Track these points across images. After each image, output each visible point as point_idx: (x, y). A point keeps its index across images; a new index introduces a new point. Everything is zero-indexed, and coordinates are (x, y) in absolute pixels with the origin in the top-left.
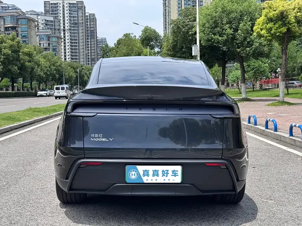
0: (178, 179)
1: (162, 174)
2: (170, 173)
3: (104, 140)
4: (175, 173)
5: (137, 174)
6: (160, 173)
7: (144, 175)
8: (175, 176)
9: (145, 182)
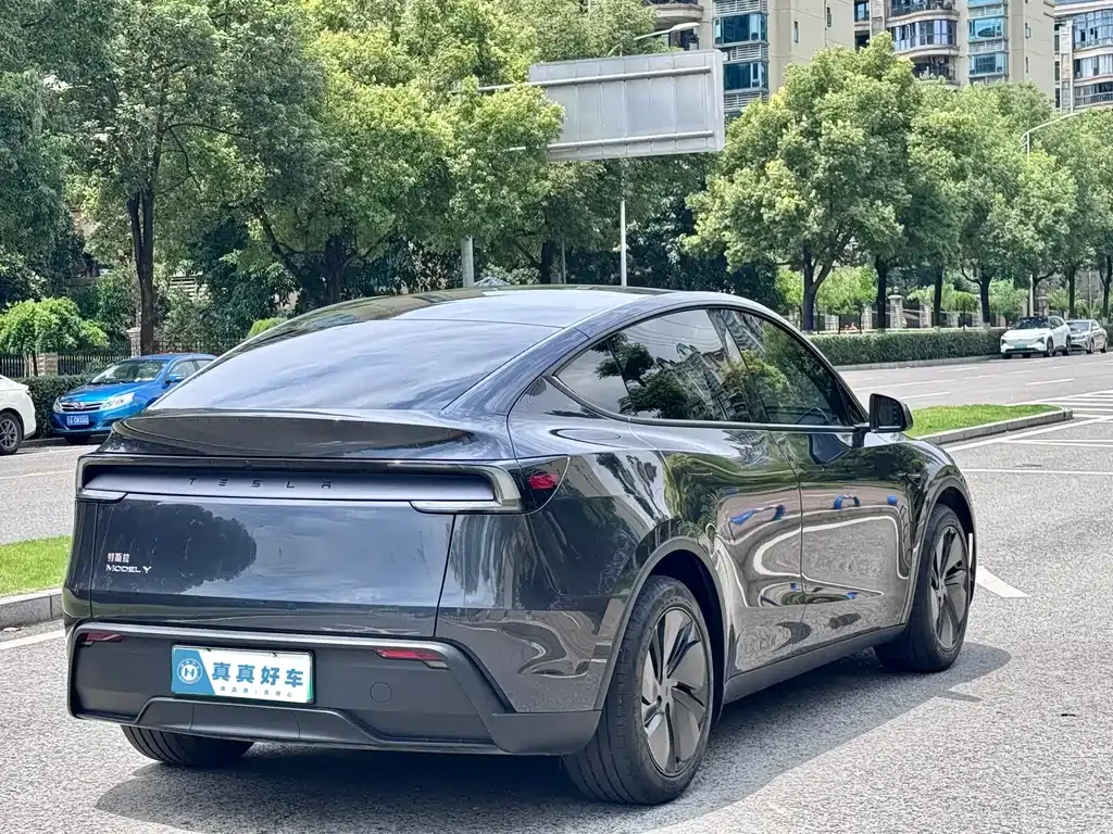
0: (302, 694)
1: (263, 676)
2: (283, 675)
3: (131, 569)
4: (293, 677)
5: (199, 670)
6: (257, 674)
7: (216, 676)
8: (294, 684)
9: (218, 693)
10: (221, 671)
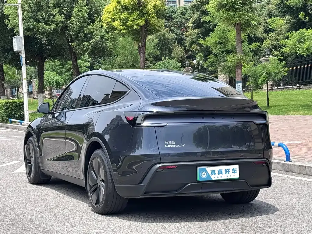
0: (237, 175)
1: (225, 172)
2: (231, 171)
3: (176, 146)
4: (234, 170)
5: (207, 174)
6: (224, 172)
7: (212, 174)
8: (235, 173)
9: (213, 179)
10: (213, 173)
